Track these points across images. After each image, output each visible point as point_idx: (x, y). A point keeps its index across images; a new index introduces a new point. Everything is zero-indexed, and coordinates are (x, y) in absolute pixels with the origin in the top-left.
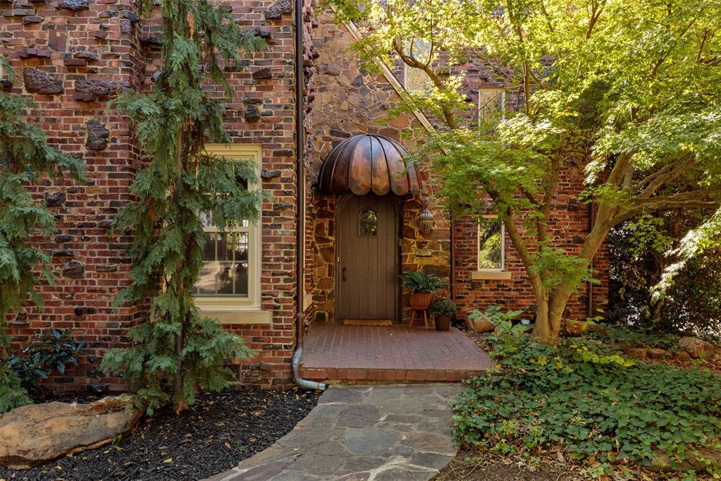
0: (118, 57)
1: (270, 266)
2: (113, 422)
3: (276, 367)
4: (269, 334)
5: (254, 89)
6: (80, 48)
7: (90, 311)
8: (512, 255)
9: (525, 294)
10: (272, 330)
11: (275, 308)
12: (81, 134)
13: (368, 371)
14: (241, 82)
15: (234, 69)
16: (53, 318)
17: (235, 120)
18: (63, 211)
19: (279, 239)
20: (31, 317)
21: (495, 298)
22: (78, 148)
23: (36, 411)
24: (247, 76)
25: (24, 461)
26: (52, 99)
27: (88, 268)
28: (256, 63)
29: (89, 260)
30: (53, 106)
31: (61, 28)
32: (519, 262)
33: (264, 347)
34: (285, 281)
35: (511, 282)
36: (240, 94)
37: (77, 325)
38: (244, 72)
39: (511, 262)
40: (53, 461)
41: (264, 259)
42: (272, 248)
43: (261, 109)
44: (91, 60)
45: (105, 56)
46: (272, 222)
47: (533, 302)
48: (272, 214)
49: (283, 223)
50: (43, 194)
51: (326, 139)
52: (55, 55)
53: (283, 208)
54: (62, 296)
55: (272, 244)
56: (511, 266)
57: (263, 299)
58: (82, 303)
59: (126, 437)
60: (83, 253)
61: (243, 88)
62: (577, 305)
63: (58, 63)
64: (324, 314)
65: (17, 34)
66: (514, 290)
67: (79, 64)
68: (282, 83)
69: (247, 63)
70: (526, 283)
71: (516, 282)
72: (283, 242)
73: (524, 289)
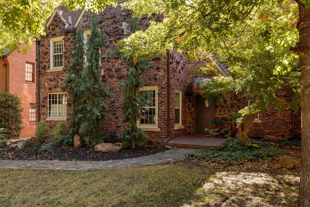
0: (125, 68)
1: (160, 117)
2: (118, 148)
3: (161, 143)
4: (160, 134)
5: (156, 72)
6: (118, 67)
7: (120, 127)
8: (261, 114)
9: (267, 128)
10: (160, 133)
11: (161, 127)
12: (118, 86)
13: (183, 145)
14: (153, 70)
15: (151, 67)
16: (113, 128)
17: (152, 80)
18: (115, 104)
19: (162, 110)
20: (109, 128)
21: (255, 129)
22: (117, 89)
23: (104, 144)
24: (155, 69)
25: (102, 152)
26: (112, 79)
27: (119, 117)
28: (157, 65)
29: (119, 115)
30: (113, 80)
31: (114, 62)
32: (264, 116)
33: (158, 137)
34: (163, 120)
35: (261, 124)
36: (153, 74)
37: (117, 130)
38: (154, 68)
39: (261, 116)
40: (106, 153)
41: (158, 115)
42: (160, 112)
43: (158, 77)
44: (120, 69)
45: (123, 68)
46: (160, 105)
47: (270, 131)
48: (160, 103)
49: (163, 106)
50: (111, 100)
51: (191, 78)
52: (113, 68)
53: (163, 102)
54: (114, 123)
55: (160, 111)
56: (261, 118)
57: (158, 125)
58: (118, 125)
59: (120, 151)
60: (118, 113)
61: (153, 72)
62: (288, 133)
63: (114, 70)
64: (190, 132)
65: (106, 65)
66: (262, 127)
67: (118, 70)
68: (162, 70)
69: (154, 66)
70: (267, 124)
71: (263, 124)
72: (163, 111)
73: (266, 126)
